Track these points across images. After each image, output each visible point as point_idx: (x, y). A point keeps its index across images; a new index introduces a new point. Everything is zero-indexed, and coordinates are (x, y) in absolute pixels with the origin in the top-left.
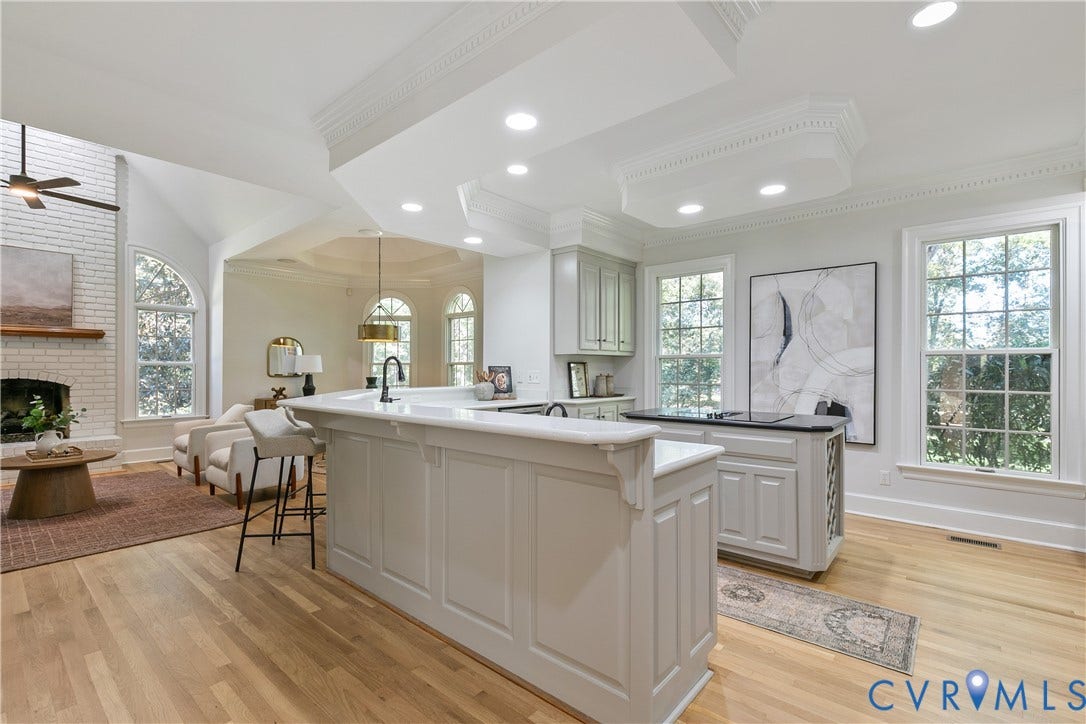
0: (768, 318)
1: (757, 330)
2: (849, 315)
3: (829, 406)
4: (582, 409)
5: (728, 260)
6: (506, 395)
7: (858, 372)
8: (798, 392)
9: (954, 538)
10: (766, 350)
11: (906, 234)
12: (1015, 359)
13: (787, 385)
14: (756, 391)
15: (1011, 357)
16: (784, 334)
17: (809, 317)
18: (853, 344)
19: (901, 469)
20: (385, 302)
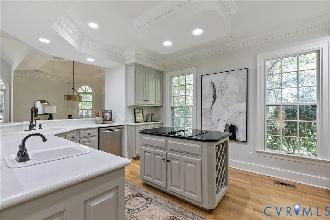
0: (208, 91)
1: (204, 96)
2: (237, 90)
3: (230, 126)
4: (137, 127)
5: (194, 69)
6: (109, 122)
7: (240, 113)
8: (218, 120)
9: (278, 183)
10: (207, 104)
11: (258, 56)
12: (301, 107)
13: (215, 117)
14: (203, 120)
15: (300, 106)
16: (214, 98)
17: (222, 91)
18: (239, 101)
19: (257, 152)
20: (83, 87)
